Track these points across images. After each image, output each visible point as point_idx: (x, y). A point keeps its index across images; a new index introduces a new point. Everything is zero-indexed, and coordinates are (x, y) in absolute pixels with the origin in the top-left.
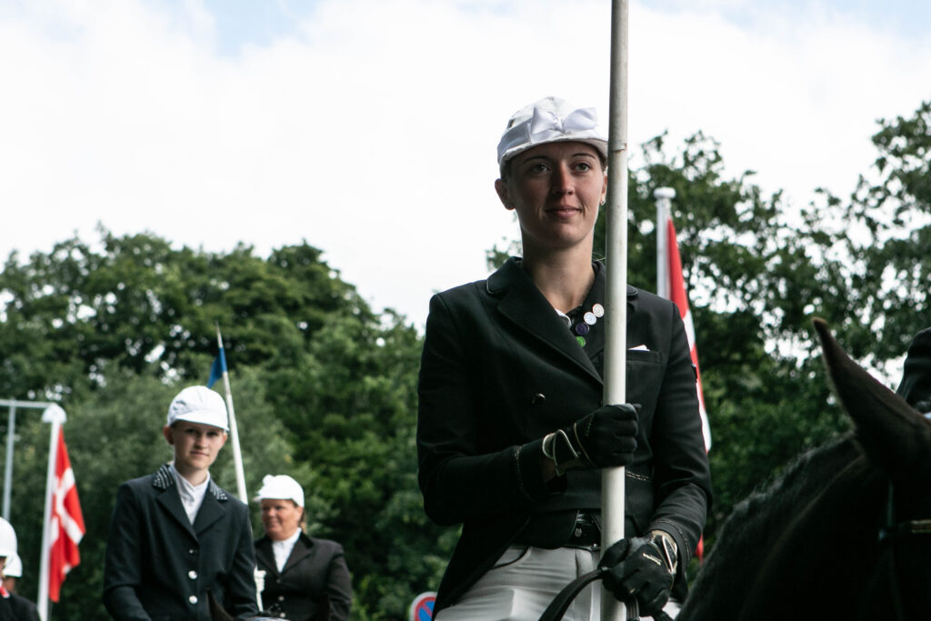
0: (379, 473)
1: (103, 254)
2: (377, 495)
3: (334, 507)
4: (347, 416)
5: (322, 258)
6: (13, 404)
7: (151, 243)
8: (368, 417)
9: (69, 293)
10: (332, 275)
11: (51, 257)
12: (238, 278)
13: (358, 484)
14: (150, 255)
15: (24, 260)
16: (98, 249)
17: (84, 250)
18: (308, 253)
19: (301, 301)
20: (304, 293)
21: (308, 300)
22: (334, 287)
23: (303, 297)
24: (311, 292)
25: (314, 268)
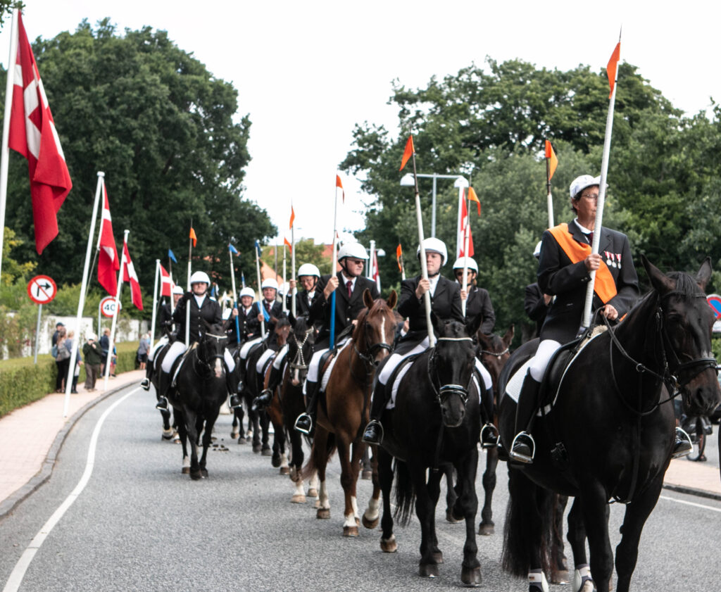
0: (678, 215)
1: (492, 75)
2: (678, 231)
3: (645, 237)
4: (657, 179)
5: (637, 72)
6: (435, 176)
7: (522, 66)
8: (672, 181)
9: (470, 103)
10: (645, 83)
11: (457, 79)
12: (581, 87)
13: (664, 224)
14: (521, 75)
15: (440, 82)
16: (488, 72)
17: (479, 73)
18: (628, 70)
19: (625, 102)
20: (625, 97)
21: (628, 101)
22: (646, 91)
23: (625, 100)
24: (630, 96)
25: (631, 79)
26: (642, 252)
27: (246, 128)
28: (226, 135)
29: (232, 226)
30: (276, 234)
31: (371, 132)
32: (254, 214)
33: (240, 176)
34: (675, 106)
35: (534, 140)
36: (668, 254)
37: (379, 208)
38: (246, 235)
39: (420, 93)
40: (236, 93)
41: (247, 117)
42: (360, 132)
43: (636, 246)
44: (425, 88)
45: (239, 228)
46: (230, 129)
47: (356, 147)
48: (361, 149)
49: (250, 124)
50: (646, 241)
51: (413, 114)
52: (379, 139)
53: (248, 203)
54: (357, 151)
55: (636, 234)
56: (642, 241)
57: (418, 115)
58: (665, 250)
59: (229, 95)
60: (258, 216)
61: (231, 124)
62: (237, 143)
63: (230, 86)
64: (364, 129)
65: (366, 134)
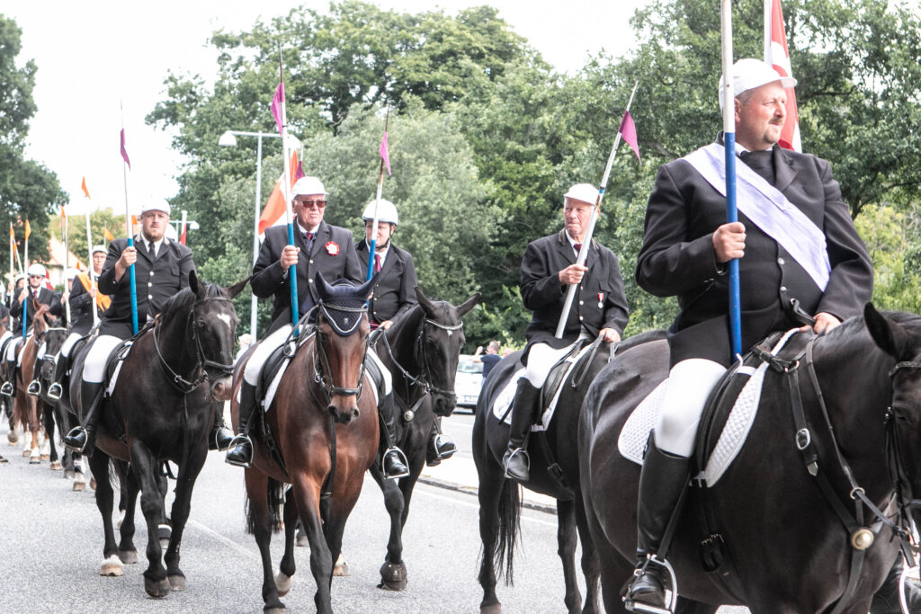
1: (329, 15)
2: (547, 207)
3: (510, 215)
4: (523, 143)
5: (499, 16)
6: (261, 134)
7: (365, 6)
9: (302, 48)
10: (509, 29)
11: (288, 19)
12: (433, 33)
15: (268, 24)
16: (324, 11)
17: (314, 14)
18: (488, 13)
19: (485, 51)
20: (486, 45)
21: (491, 50)
22: (511, 38)
23: (485, 48)
24: (492, 43)
25: (493, 23)
26: (505, 231)
27: (32, 74)
28: (8, 80)
29: (16, 189)
30: (68, 201)
31: (184, 81)
32: (41, 175)
33: (24, 130)
34: (545, 59)
35: (378, 94)
36: (534, 232)
37: (193, 170)
38: (31, 200)
39: (244, 35)
40: (20, 32)
41: (33, 60)
42: (171, 79)
43: (498, 224)
44: (249, 30)
45: (23, 191)
46: (12, 73)
47: (167, 98)
48: (171, 100)
49: (35, 69)
50: (511, 219)
51: (235, 61)
52: (193, 89)
53: (32, 162)
54: (168, 104)
55: (500, 210)
56: (506, 219)
57: (240, 62)
58: (531, 227)
59: (11, 32)
60: (46, 177)
61: (14, 69)
62: (20, 90)
63: (13, 23)
64: (176, 77)
65: (179, 82)
